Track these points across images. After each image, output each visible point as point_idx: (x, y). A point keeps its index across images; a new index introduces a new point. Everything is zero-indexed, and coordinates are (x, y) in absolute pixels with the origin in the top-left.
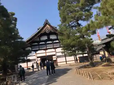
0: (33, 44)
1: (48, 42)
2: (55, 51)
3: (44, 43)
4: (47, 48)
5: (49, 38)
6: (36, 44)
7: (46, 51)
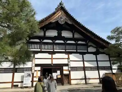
0: (32, 40)
1: (57, 41)
2: (68, 58)
3: (50, 41)
4: (55, 50)
5: (60, 34)
6: (38, 41)
7: (52, 56)
